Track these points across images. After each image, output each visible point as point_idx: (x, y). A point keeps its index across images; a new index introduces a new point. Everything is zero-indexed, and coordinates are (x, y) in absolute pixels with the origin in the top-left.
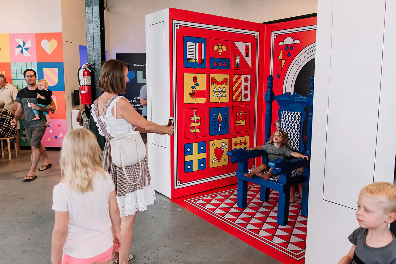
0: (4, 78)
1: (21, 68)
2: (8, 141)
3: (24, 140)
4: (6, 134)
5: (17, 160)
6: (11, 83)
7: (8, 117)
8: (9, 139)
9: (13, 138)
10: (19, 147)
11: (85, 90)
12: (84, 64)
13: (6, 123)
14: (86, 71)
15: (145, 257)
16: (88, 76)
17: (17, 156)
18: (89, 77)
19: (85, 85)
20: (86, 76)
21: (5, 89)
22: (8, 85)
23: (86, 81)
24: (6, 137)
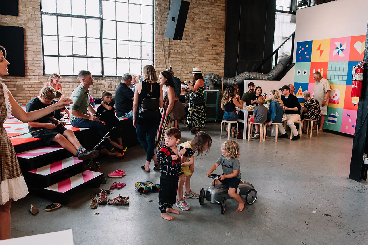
0: (320, 75)
1: (336, 66)
2: (312, 122)
3: (328, 124)
4: (311, 117)
5: (317, 138)
6: (326, 78)
7: (314, 104)
8: (313, 121)
9: (316, 120)
10: (323, 129)
11: (355, 85)
12: (359, 63)
13: (312, 108)
14: (360, 69)
15: (352, 230)
16: (360, 72)
17: (317, 135)
18: (362, 74)
19: (356, 81)
20: (359, 73)
21: (320, 83)
22: (323, 80)
23: (357, 77)
24: (311, 119)
